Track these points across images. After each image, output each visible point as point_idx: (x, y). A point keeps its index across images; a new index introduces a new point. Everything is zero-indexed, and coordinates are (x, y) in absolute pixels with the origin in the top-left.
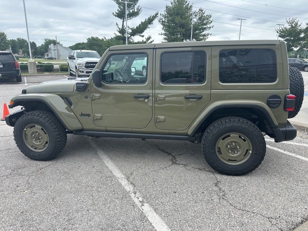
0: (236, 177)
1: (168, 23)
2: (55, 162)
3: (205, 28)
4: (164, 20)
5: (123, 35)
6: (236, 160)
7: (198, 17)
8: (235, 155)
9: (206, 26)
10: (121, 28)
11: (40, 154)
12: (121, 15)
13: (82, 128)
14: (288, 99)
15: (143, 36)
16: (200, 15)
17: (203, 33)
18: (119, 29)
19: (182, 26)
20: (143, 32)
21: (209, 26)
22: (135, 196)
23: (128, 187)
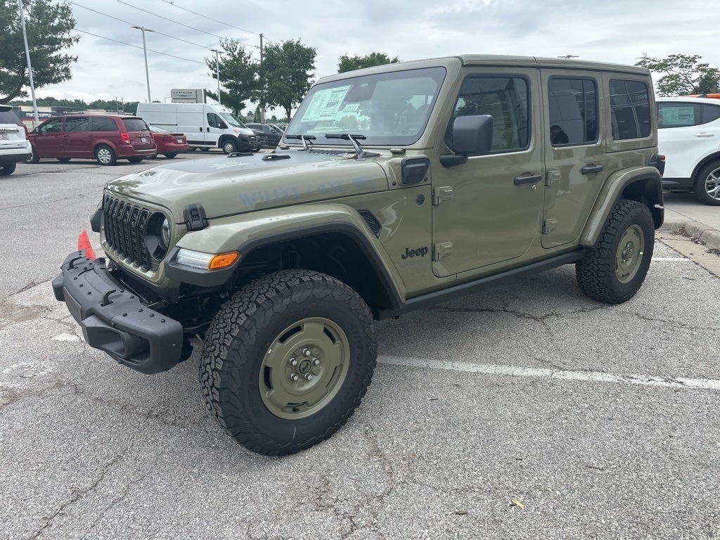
6: (628, 274)
8: (628, 265)
22: (640, 380)
23: (599, 377)
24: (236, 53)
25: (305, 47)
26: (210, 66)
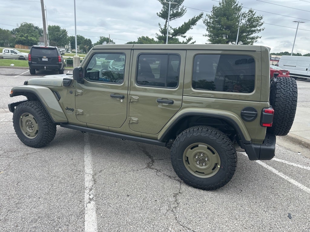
0: (203, 191)
1: (213, 23)
2: (43, 149)
3: (254, 31)
4: (209, 21)
5: (165, 35)
6: (204, 173)
7: (247, 19)
8: (203, 167)
9: (255, 29)
10: (163, 28)
11: (31, 141)
12: (164, 15)
13: (67, 121)
14: (264, 113)
15: (185, 37)
16: (249, 17)
17: (252, 36)
18: (161, 29)
19: (229, 27)
20: (185, 32)
21: (258, 28)
22: (89, 192)
23: (89, 183)
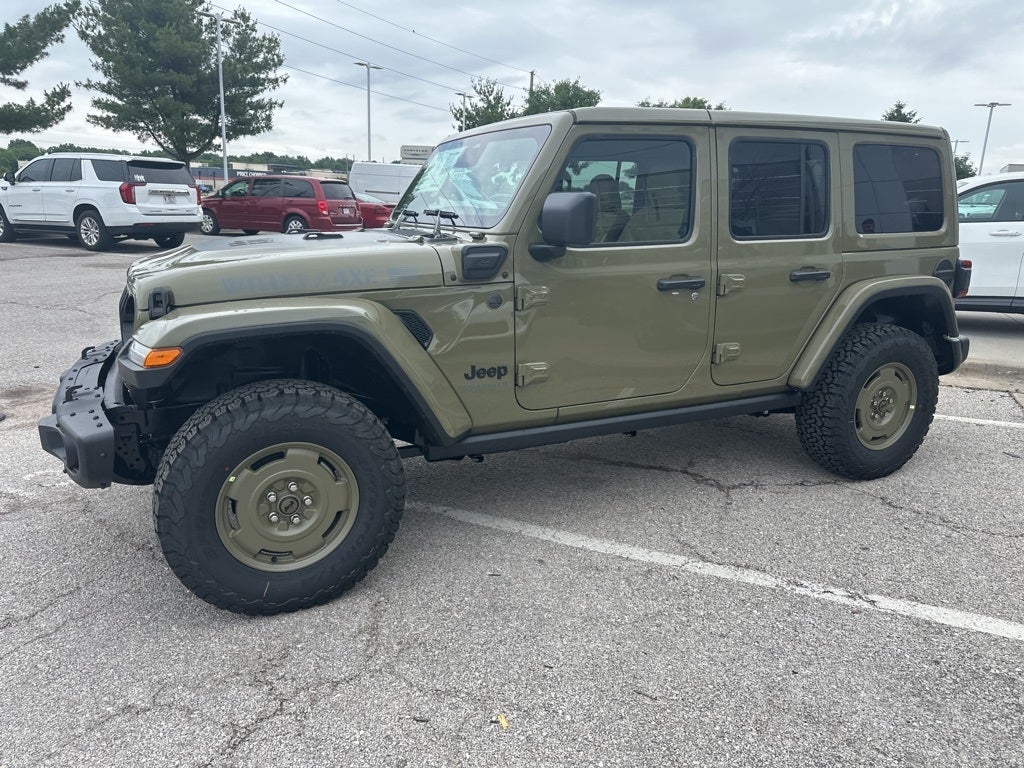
3: (261, 82)
6: (886, 435)
8: (884, 423)
9: (263, 76)
11: (302, 578)
13: (470, 426)
19: (179, 64)
20: (23, 68)
22: (812, 590)
23: (752, 577)
24: (491, 98)
25: (586, 89)
26: (455, 116)
